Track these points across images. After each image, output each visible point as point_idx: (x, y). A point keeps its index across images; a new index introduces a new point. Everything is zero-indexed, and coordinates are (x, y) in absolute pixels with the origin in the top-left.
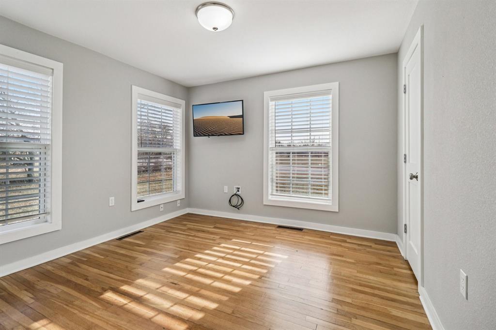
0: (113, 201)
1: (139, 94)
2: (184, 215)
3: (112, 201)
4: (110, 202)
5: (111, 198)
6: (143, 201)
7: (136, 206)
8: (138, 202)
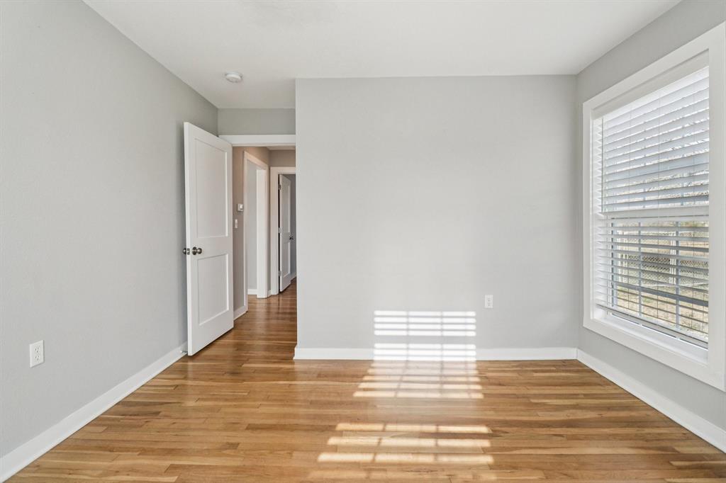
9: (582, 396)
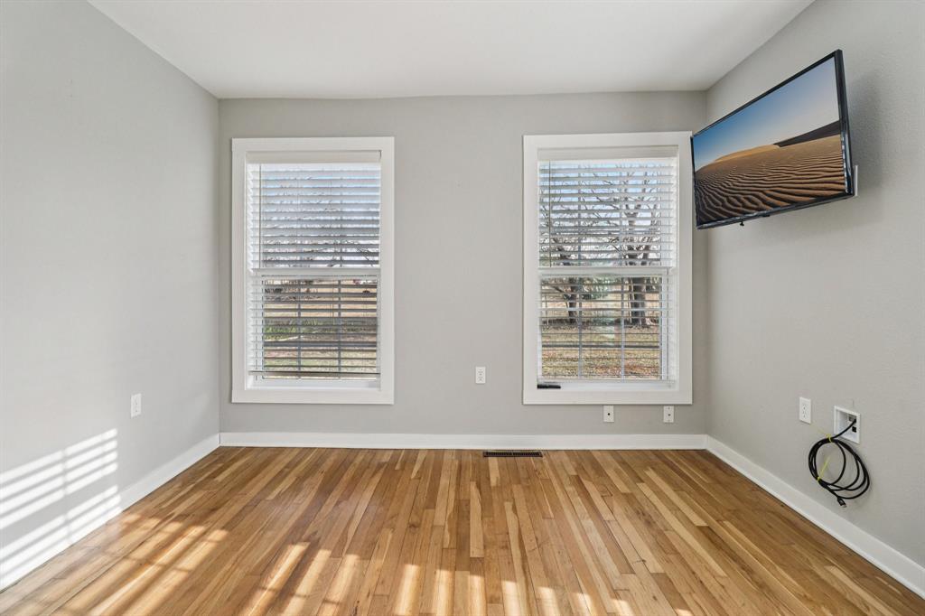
0: (484, 375)
1: (539, 149)
2: (684, 452)
3: (481, 374)
4: (478, 375)
5: (478, 369)
6: (559, 387)
7: (533, 396)
8: (540, 387)
9: (287, 470)
